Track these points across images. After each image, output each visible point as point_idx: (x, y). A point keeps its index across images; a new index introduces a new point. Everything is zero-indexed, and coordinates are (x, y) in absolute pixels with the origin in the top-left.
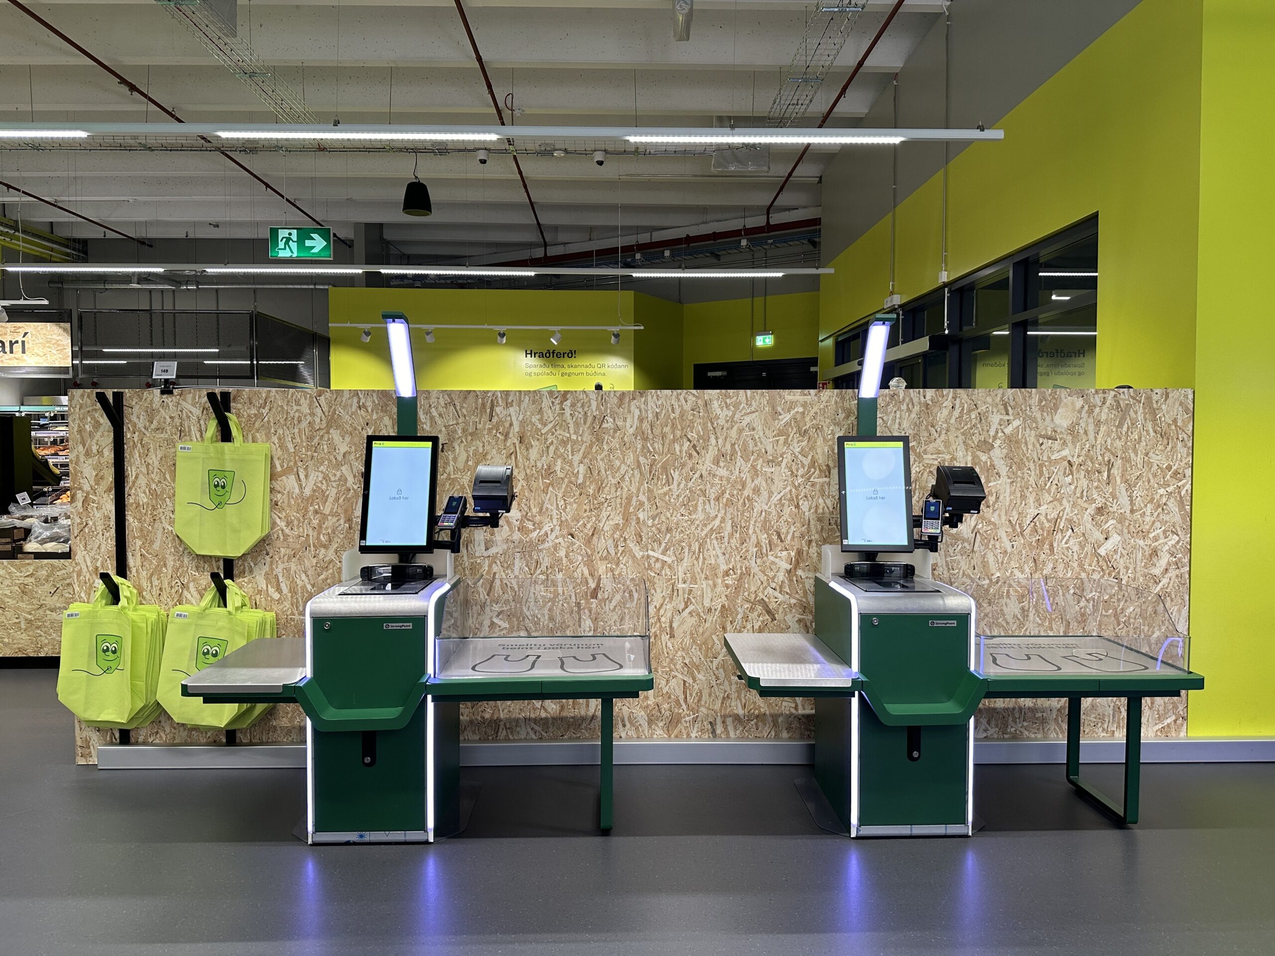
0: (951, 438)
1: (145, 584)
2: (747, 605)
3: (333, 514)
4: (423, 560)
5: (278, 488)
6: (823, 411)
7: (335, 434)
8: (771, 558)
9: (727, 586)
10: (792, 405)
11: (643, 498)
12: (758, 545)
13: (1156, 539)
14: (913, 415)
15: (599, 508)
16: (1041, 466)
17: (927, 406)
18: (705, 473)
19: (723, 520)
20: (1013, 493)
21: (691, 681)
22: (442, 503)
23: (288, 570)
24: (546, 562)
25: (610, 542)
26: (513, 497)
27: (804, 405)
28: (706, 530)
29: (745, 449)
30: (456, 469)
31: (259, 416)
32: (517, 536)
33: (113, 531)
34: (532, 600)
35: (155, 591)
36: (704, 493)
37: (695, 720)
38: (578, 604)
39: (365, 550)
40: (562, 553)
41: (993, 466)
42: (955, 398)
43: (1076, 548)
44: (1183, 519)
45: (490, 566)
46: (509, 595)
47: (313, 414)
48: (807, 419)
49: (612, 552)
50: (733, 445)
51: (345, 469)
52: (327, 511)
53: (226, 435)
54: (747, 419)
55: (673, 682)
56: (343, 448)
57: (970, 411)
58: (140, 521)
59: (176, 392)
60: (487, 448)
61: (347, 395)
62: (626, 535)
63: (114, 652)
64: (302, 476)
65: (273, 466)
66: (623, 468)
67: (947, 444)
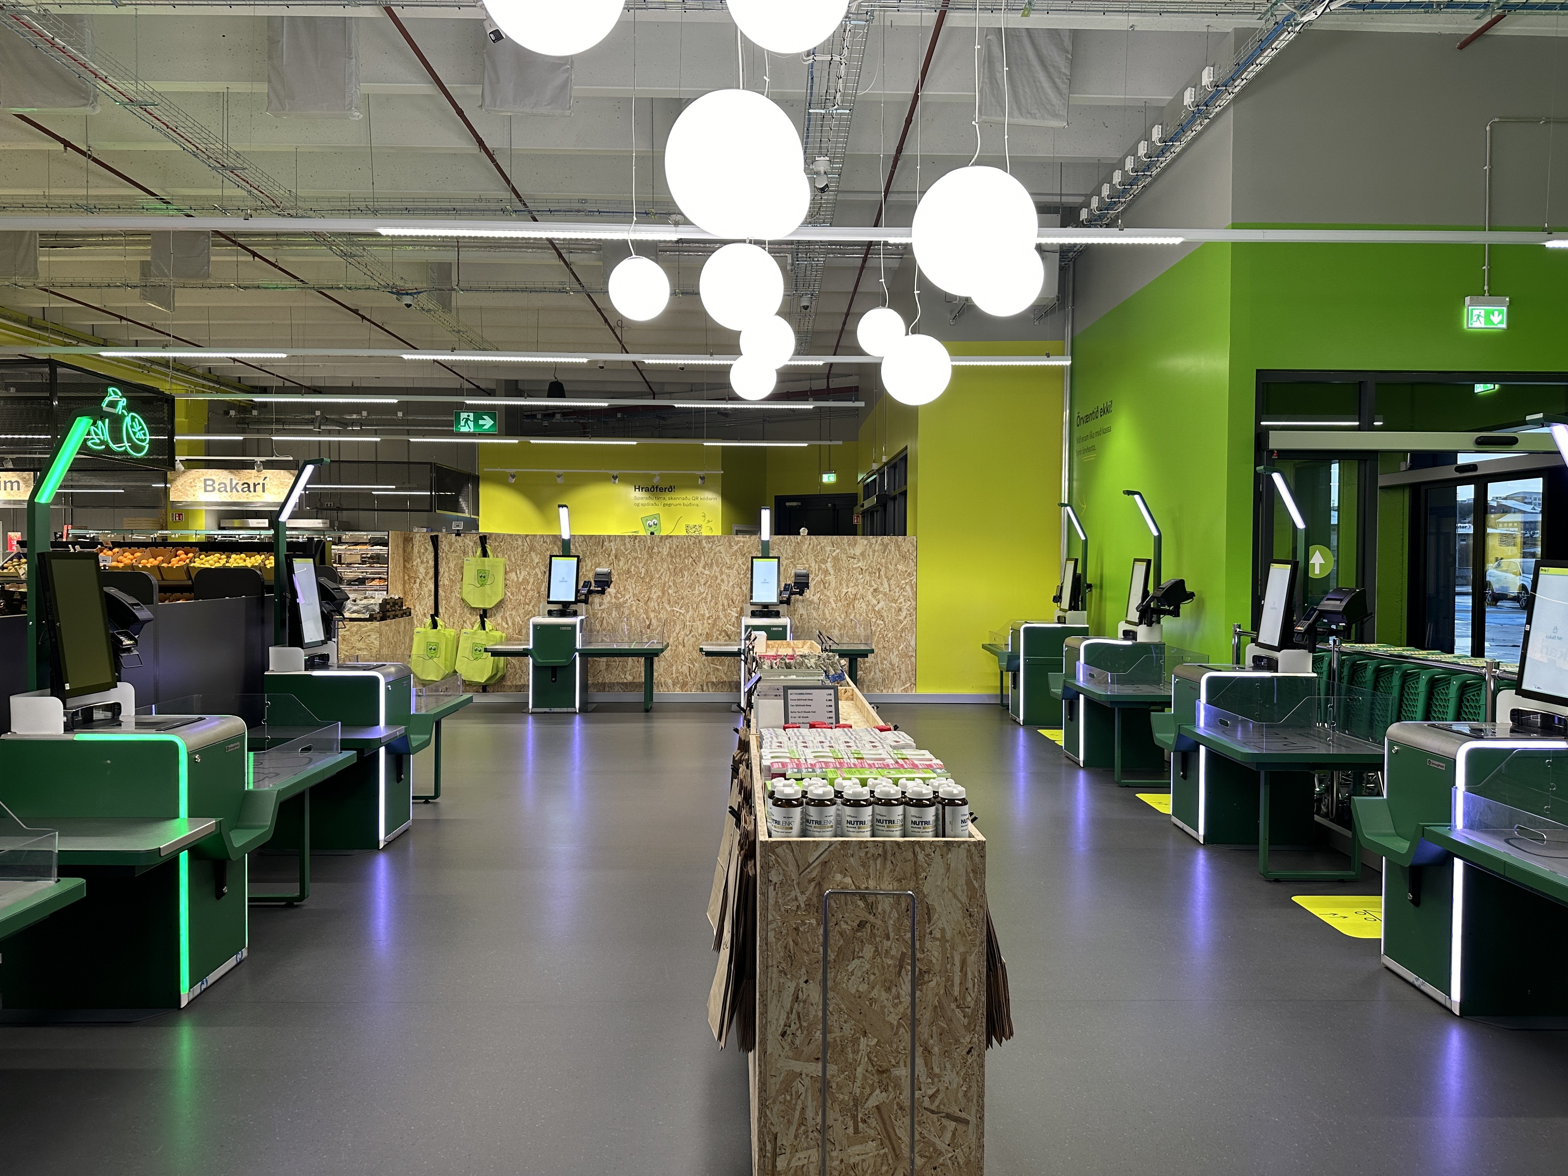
0: (809, 558)
1: (446, 620)
2: (718, 632)
3: (532, 590)
4: (573, 607)
5: (507, 578)
6: (752, 545)
7: (533, 554)
8: (729, 611)
9: (709, 624)
10: (738, 542)
11: (671, 584)
12: (723, 605)
13: (901, 603)
14: (792, 547)
15: (651, 588)
16: (849, 570)
17: (798, 543)
18: (699, 573)
19: (707, 594)
20: (836, 582)
21: (692, 666)
22: (581, 584)
23: (511, 615)
24: (627, 612)
25: (656, 603)
26: (612, 582)
27: (744, 542)
28: (699, 598)
29: (717, 562)
30: (586, 571)
31: (499, 546)
32: (614, 600)
33: (433, 597)
34: (620, 629)
35: (451, 624)
36: (698, 581)
37: (694, 684)
38: (641, 632)
39: (549, 602)
40: (634, 608)
41: (827, 570)
42: (810, 540)
43: (865, 607)
44: (913, 594)
45: (601, 614)
46: (610, 627)
47: (523, 545)
48: (745, 548)
49: (657, 608)
50: (712, 560)
51: (537, 570)
52: (529, 589)
53: (485, 554)
54: (718, 548)
55: (684, 667)
56: (536, 561)
57: (817, 545)
58: (445, 592)
59: (462, 535)
60: (600, 560)
61: (538, 537)
62: (663, 600)
63: (434, 650)
64: (518, 573)
65: (506, 568)
66: (662, 570)
67: (807, 560)
